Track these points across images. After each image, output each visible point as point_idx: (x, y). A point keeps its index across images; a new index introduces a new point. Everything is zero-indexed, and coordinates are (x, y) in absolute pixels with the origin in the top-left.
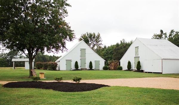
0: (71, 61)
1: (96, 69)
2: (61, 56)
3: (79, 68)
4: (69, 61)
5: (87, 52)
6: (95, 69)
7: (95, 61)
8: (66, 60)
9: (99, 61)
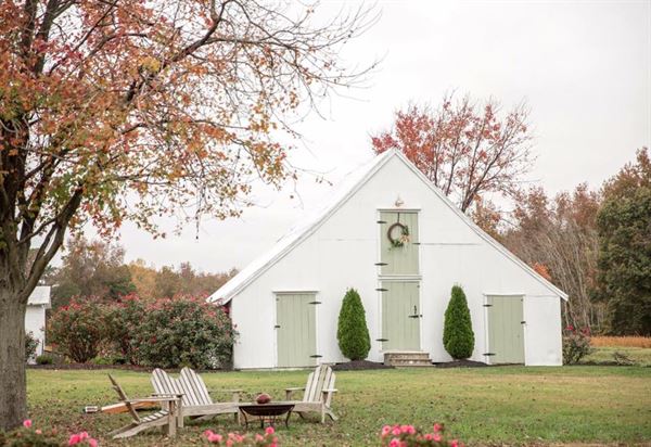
0: (309, 298)
1: (498, 360)
2: (234, 273)
3: (375, 354)
4: (295, 302)
5: (425, 230)
6: (487, 360)
7: (491, 303)
8: (279, 294)
9: (520, 298)
